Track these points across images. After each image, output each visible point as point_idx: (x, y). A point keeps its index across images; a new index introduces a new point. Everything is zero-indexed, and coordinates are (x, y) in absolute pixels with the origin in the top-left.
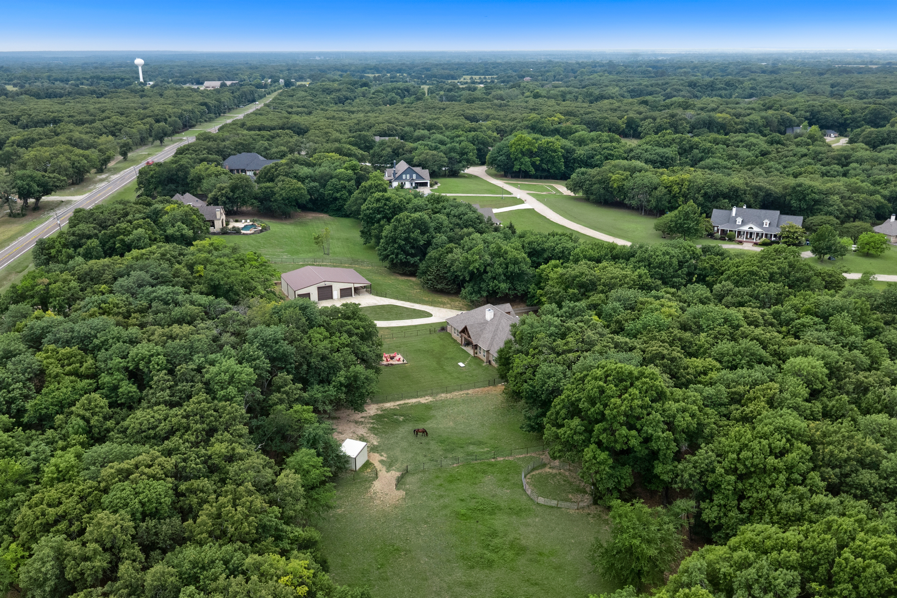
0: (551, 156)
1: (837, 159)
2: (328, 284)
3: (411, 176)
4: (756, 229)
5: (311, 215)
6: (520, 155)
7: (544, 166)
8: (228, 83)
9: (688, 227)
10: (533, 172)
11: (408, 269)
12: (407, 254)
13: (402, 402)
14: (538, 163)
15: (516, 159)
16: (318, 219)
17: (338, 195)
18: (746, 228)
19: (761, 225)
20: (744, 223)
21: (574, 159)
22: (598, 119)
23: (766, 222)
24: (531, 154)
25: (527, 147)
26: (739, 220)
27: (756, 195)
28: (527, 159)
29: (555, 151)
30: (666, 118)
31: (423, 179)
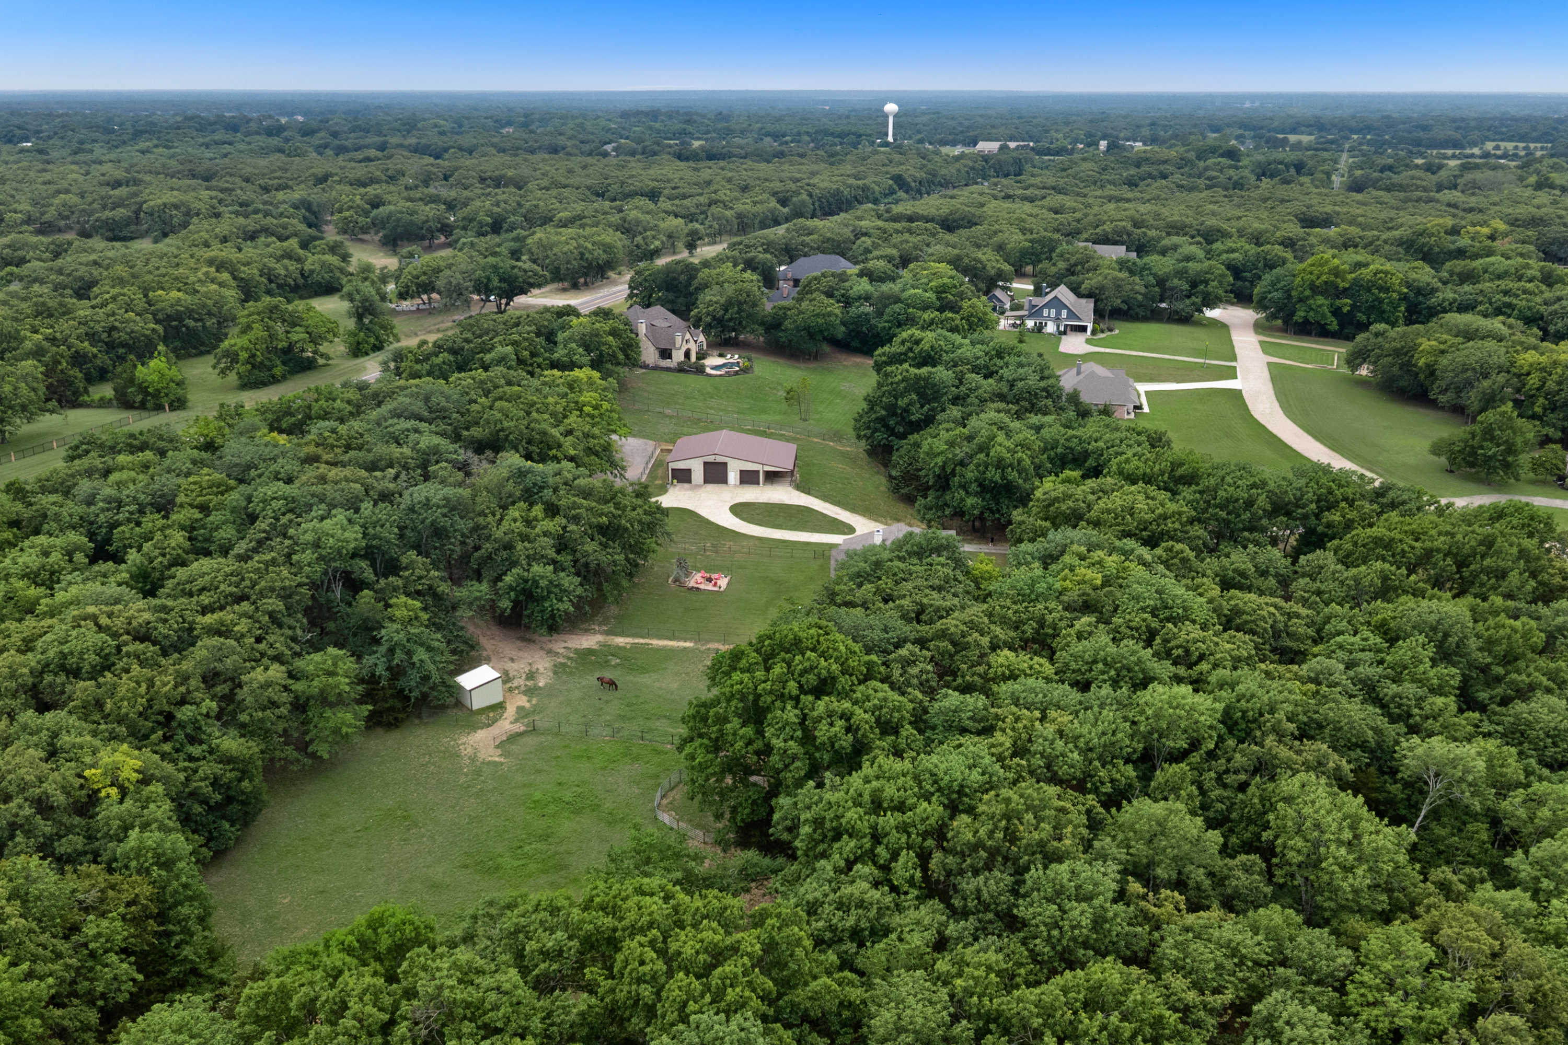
2: (720, 459)
3: (1058, 313)
7: (1362, 317)
8: (1012, 145)
10: (1334, 327)
13: (642, 641)
14: (1346, 309)
15: (1300, 300)
21: (1429, 308)
24: (1336, 291)
25: (1324, 278)
29: (1387, 290)
31: (1080, 319)
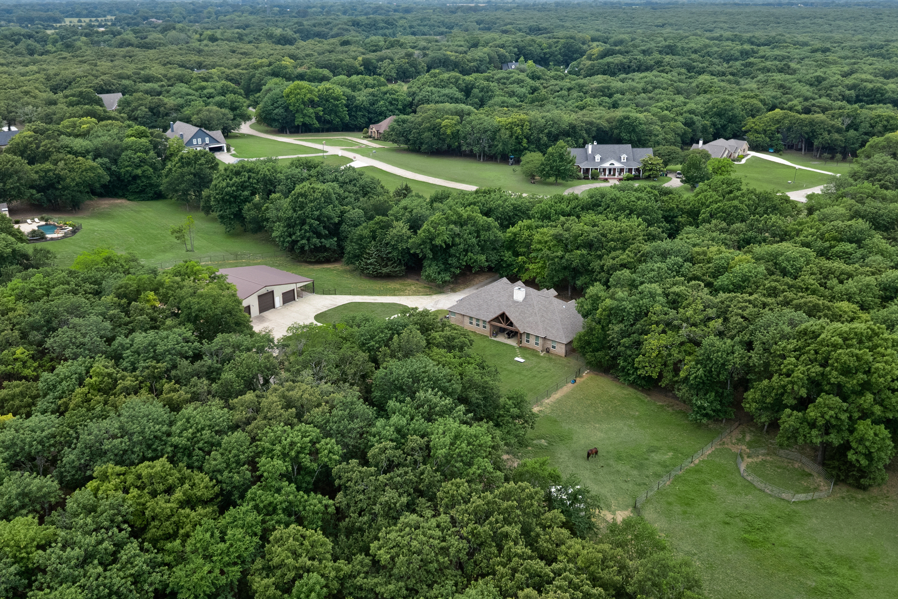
0: (334, 105)
1: (602, 91)
2: (270, 289)
3: (203, 141)
4: (617, 165)
5: (106, 203)
6: (302, 106)
7: (328, 117)
9: (565, 169)
10: (317, 125)
11: (321, 255)
12: (319, 236)
14: (321, 114)
16: (117, 206)
17: (139, 172)
18: (607, 165)
19: (619, 160)
20: (602, 160)
22: (333, 62)
23: (624, 157)
24: (312, 103)
26: (598, 158)
27: (588, 131)
28: (311, 110)
29: (337, 99)
30: (403, 58)
